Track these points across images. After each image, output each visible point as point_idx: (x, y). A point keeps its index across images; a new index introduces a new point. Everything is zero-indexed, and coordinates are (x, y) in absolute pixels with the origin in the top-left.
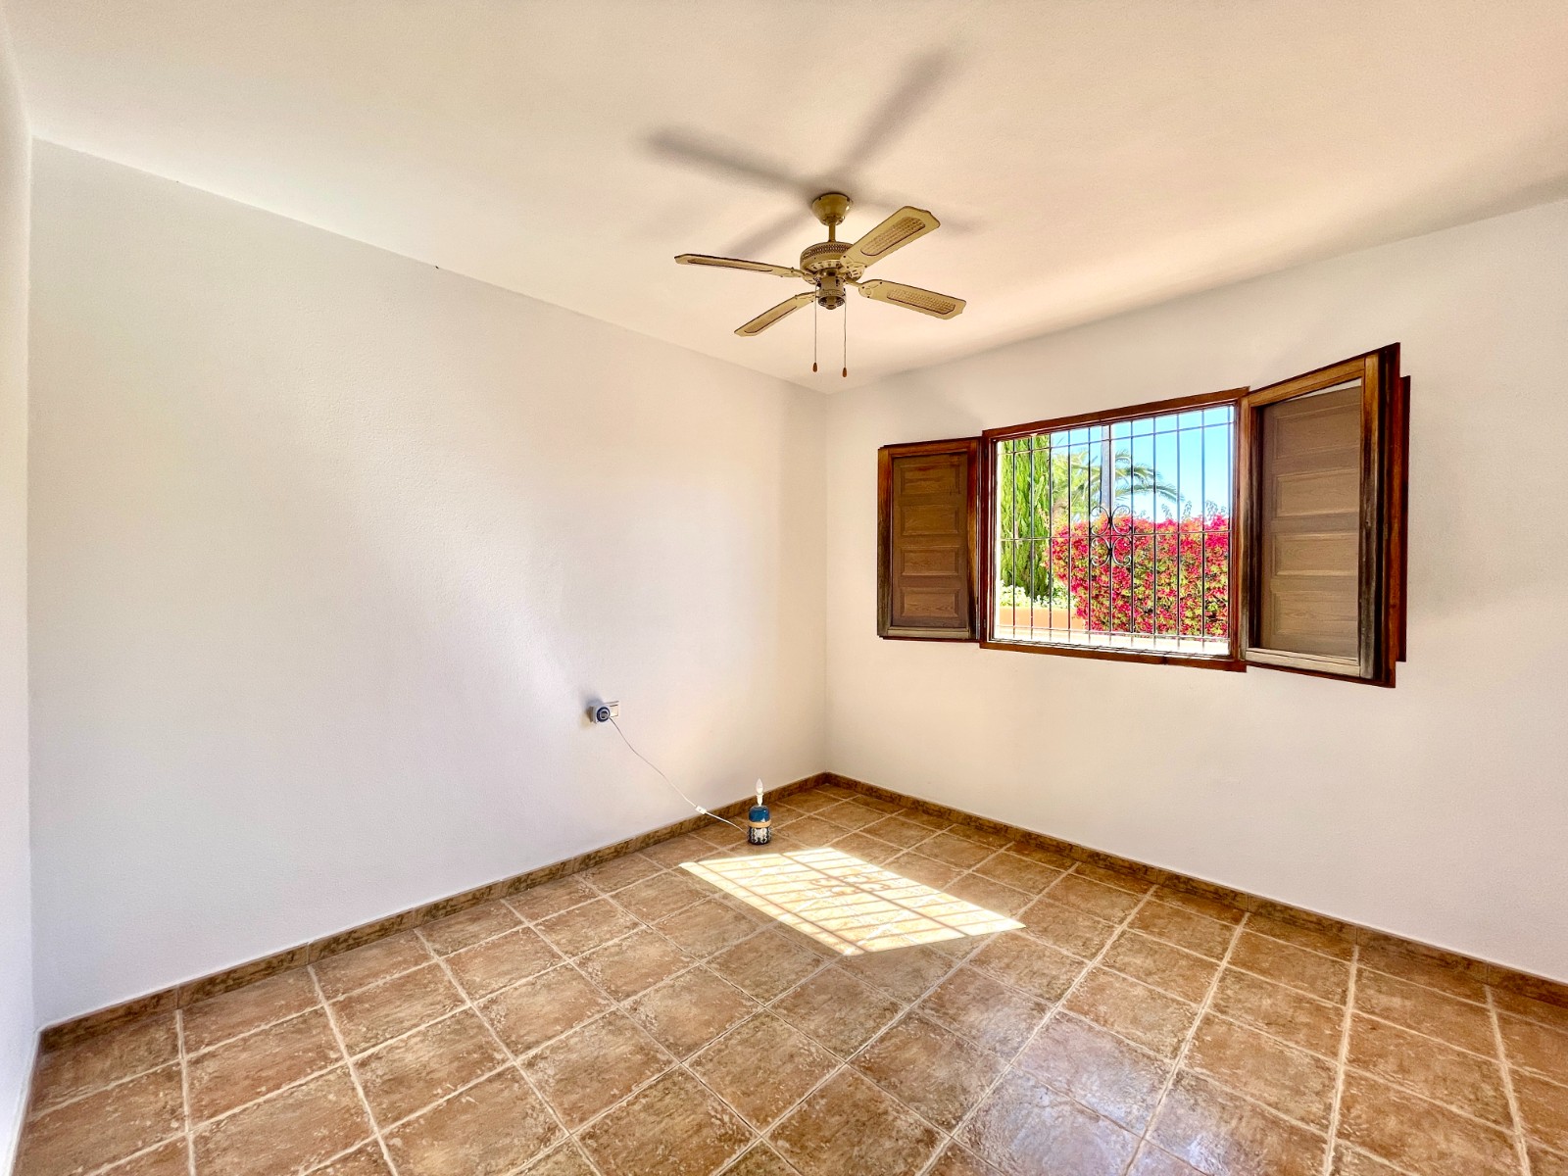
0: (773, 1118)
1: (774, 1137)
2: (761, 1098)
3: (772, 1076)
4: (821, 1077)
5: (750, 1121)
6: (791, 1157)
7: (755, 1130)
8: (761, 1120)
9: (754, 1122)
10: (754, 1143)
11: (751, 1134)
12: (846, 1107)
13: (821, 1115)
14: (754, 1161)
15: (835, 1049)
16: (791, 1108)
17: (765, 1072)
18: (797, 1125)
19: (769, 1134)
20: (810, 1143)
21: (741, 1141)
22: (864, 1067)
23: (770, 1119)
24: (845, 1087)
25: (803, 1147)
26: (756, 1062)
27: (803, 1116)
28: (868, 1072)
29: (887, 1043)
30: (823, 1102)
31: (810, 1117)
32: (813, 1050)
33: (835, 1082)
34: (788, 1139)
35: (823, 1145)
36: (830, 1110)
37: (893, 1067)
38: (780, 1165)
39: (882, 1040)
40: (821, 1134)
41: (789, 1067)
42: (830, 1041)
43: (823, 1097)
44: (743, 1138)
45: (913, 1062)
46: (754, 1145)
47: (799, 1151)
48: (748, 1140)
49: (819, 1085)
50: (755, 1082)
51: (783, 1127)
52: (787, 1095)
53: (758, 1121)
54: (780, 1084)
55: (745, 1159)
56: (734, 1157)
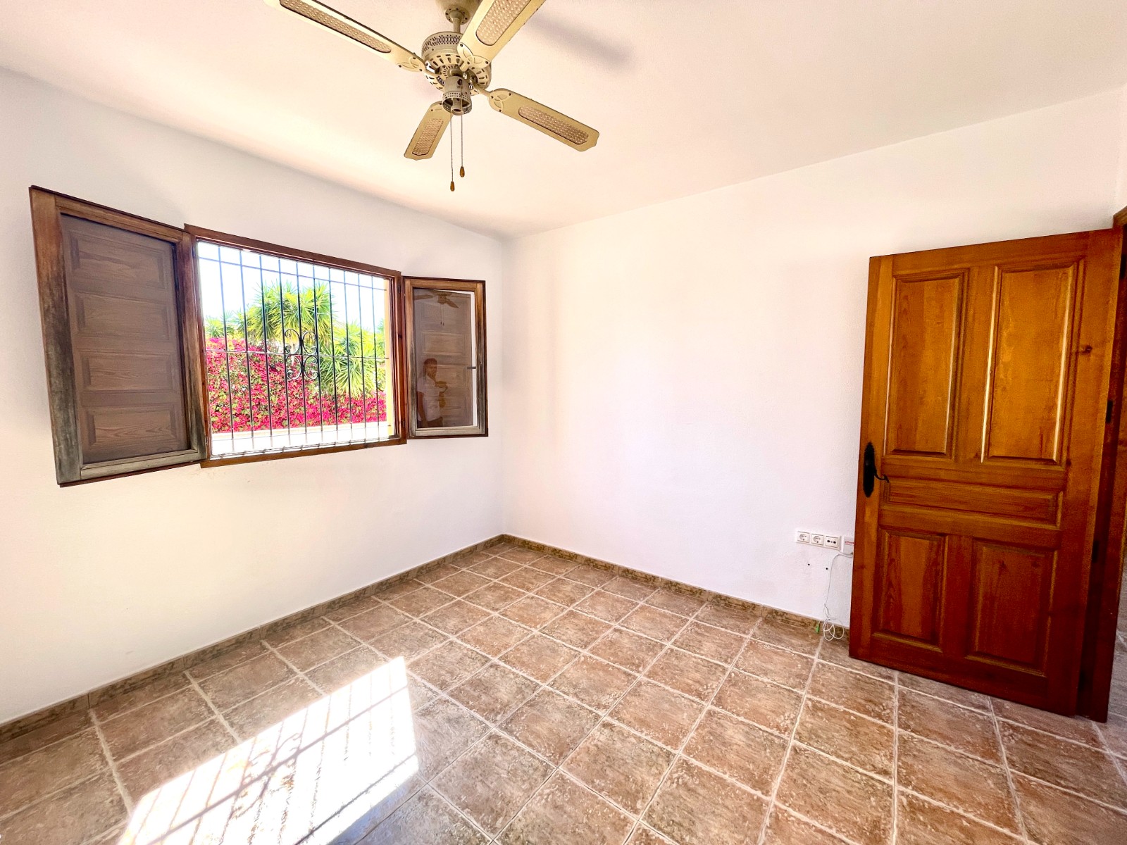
0: (620, 814)
1: (636, 811)
2: (605, 827)
3: (581, 821)
4: (574, 784)
5: (627, 832)
6: (647, 799)
7: (635, 826)
8: (625, 823)
9: (628, 828)
10: (645, 825)
11: (639, 829)
12: (598, 767)
13: (608, 782)
14: (659, 823)
15: (544, 776)
16: (607, 802)
17: (577, 827)
18: (621, 797)
19: (635, 815)
20: (633, 788)
21: (647, 835)
22: (559, 757)
23: (622, 817)
24: (580, 768)
25: (638, 792)
26: (568, 837)
27: (612, 793)
28: (564, 754)
29: (535, 743)
30: (597, 782)
31: (612, 789)
32: (547, 791)
33: (578, 775)
34: (635, 802)
35: (631, 780)
36: (603, 776)
37: (557, 741)
38: (655, 804)
39: (530, 745)
40: (623, 781)
41: (569, 808)
42: (536, 780)
43: (593, 782)
44: (644, 834)
45: (551, 730)
46: (646, 824)
47: (641, 794)
48: (644, 830)
49: (581, 784)
50: (589, 834)
51: (626, 806)
52: (597, 807)
53: (626, 825)
54: (588, 813)
55: (660, 829)
56: (661, 837)
